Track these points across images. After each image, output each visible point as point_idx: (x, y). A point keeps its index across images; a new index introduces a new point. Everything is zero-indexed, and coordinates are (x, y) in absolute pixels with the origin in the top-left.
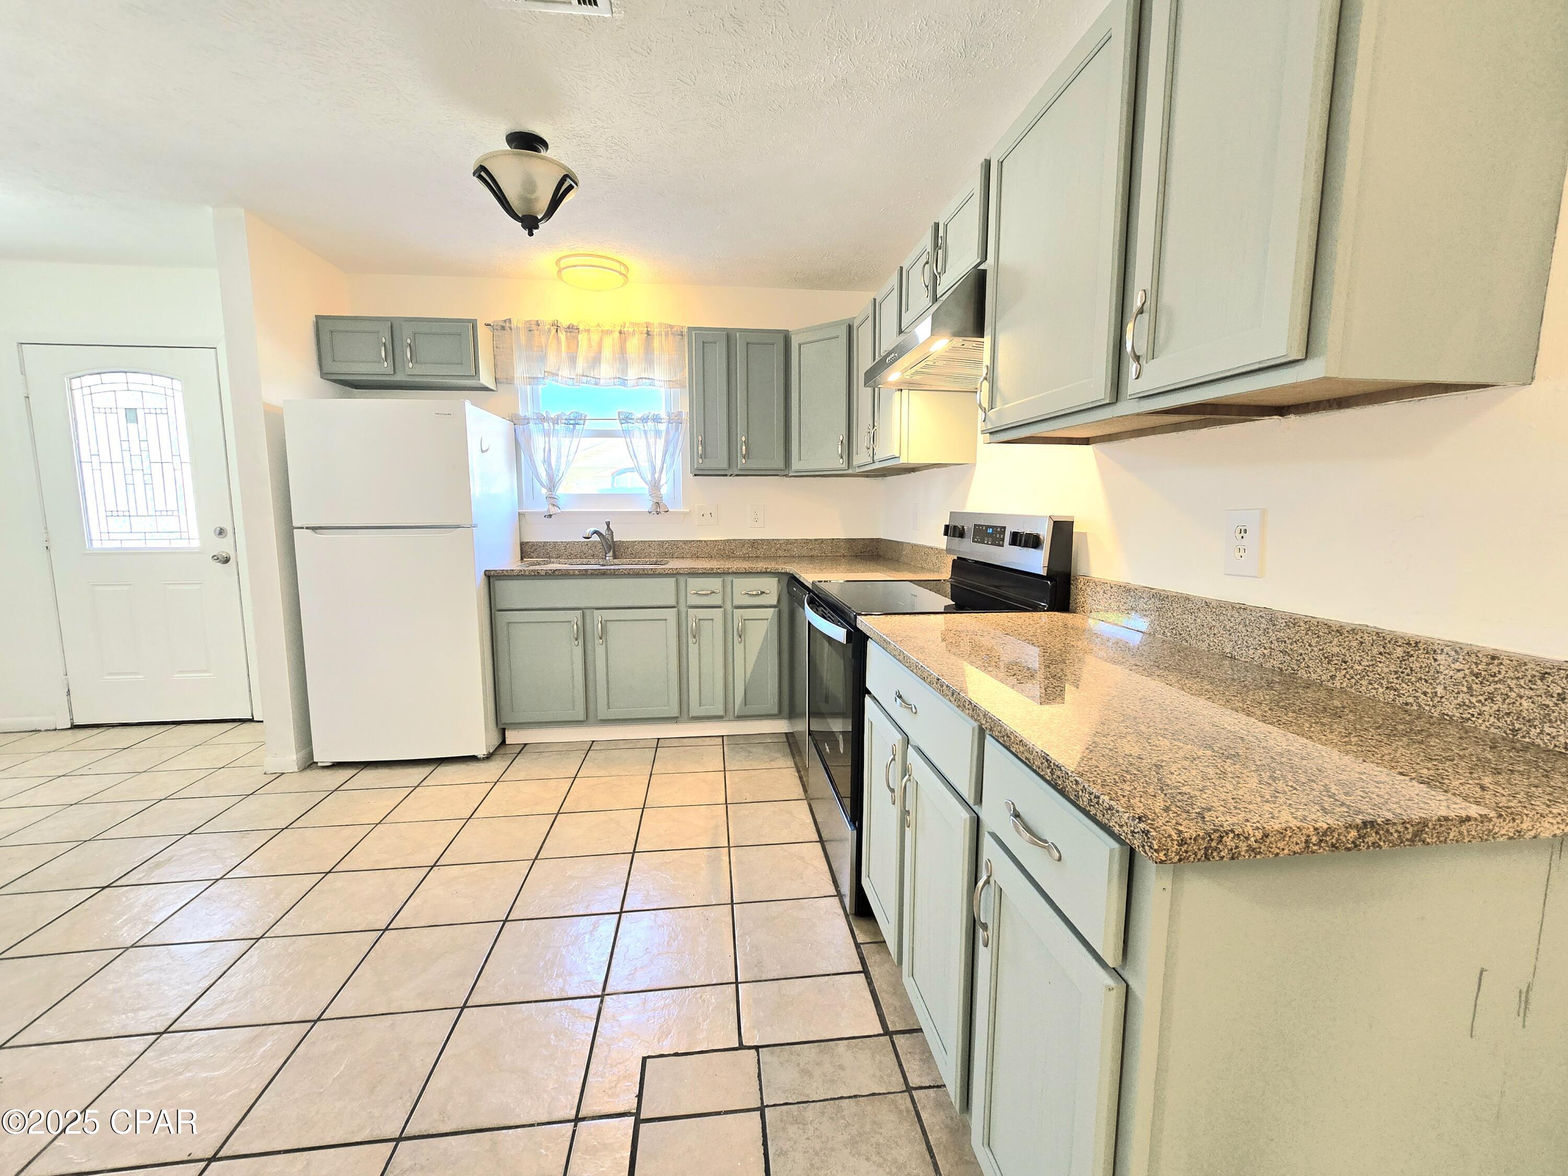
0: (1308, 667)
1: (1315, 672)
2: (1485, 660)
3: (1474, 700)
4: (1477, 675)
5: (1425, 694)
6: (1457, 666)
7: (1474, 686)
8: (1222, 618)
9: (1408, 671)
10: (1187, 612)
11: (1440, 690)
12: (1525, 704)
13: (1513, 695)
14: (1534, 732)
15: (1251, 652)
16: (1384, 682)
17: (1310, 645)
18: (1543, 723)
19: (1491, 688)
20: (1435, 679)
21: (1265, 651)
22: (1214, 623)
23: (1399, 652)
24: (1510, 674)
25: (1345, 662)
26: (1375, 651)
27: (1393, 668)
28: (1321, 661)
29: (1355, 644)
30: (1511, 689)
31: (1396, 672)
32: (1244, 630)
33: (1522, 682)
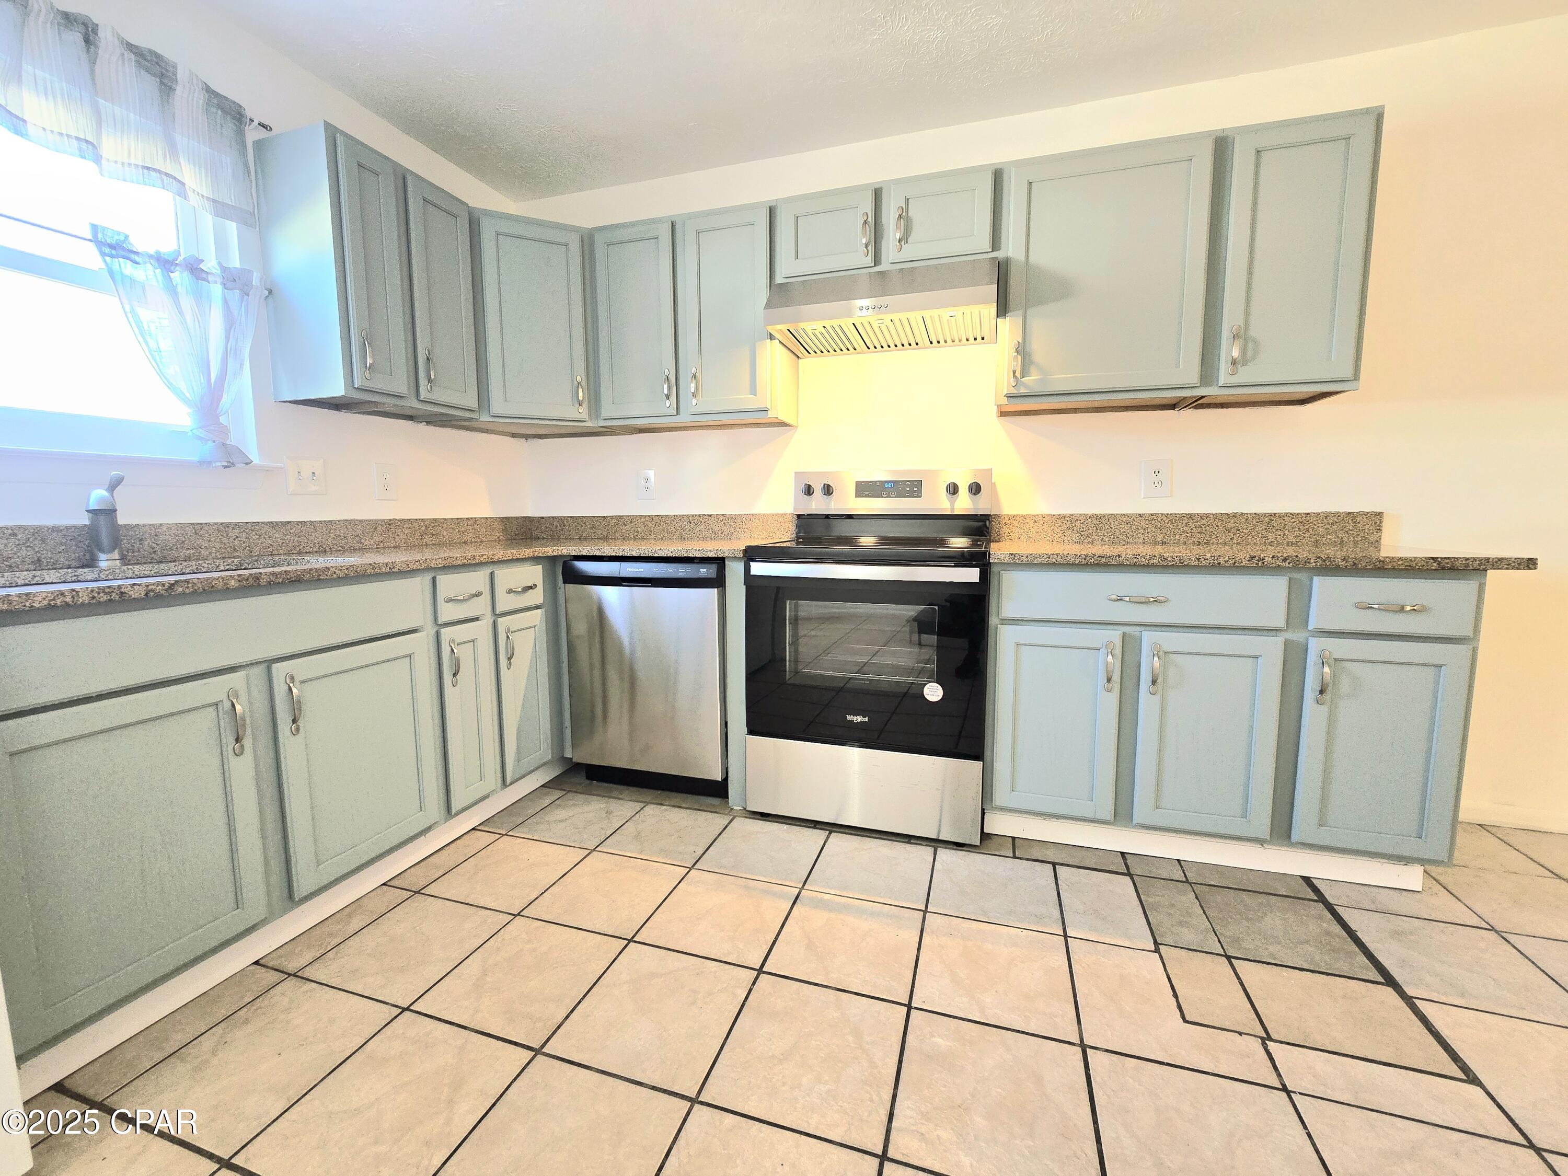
0: (1217, 537)
1: (1221, 539)
2: (1304, 516)
3: (1301, 533)
4: (1301, 523)
5: (1280, 535)
6: (1293, 520)
7: (1301, 527)
8: (1153, 522)
9: (1272, 527)
10: (1123, 523)
11: (1286, 532)
12: (1321, 530)
13: (1316, 527)
14: (1324, 539)
15: (1177, 537)
16: (1260, 535)
17: (1217, 526)
18: (1327, 535)
19: (1307, 527)
20: (1284, 528)
21: (1188, 535)
22: (1147, 526)
23: (1267, 520)
24: (1315, 519)
25: (1239, 530)
26: (1254, 522)
27: (1264, 527)
28: (1224, 532)
29: (1243, 520)
30: (1315, 525)
31: (1266, 529)
32: (1171, 526)
33: (1319, 521)
